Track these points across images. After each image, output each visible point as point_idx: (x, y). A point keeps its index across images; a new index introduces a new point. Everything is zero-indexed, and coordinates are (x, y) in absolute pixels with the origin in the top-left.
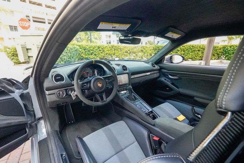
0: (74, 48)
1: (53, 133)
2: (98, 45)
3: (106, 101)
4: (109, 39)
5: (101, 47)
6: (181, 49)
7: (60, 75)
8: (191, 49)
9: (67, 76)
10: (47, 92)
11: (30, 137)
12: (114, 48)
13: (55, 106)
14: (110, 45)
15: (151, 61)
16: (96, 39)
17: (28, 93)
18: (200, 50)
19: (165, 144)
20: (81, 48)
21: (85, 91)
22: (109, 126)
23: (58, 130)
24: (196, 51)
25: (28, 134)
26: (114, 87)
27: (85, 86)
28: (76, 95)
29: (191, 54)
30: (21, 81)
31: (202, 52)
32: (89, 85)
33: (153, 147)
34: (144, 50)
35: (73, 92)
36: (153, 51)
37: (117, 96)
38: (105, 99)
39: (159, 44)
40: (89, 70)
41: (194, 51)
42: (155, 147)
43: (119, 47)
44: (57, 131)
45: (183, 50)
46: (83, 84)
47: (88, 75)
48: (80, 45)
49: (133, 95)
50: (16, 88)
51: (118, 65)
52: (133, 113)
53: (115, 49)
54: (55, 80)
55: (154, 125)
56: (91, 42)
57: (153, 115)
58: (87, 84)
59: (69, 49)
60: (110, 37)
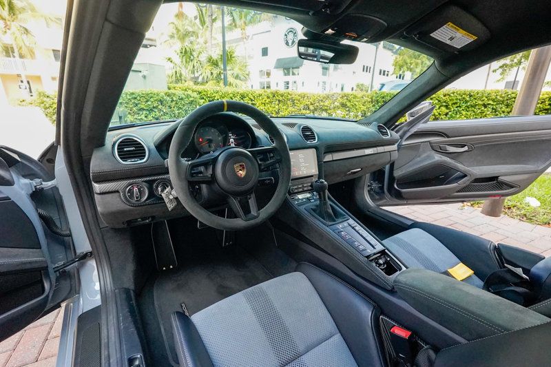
0: (188, 96)
1: (118, 295)
2: (241, 91)
3: (255, 217)
4: (268, 80)
5: (248, 95)
6: (439, 101)
7: (136, 141)
8: (467, 102)
9: (153, 147)
10: (97, 187)
11: (63, 301)
12: (277, 98)
13: (123, 226)
14: (269, 91)
15: (376, 120)
16: (237, 77)
17: (55, 189)
18: (489, 104)
19: (431, 353)
20: (203, 98)
21: (200, 189)
22: (264, 285)
23: (132, 287)
24: (477, 107)
25: (48, 296)
26: (280, 180)
27: (201, 173)
28: (176, 198)
29: (464, 113)
30: (36, 156)
31: (493, 109)
32: (210, 171)
33: (390, 355)
34: (348, 104)
35: (168, 189)
36: (371, 105)
37: (286, 206)
38: (254, 212)
39: (385, 90)
40: (213, 134)
41: (472, 106)
42: (394, 354)
43: (290, 97)
44: (127, 291)
45: (444, 104)
46: (193, 166)
47: (210, 146)
48: (200, 90)
49: (331, 205)
50: (23, 174)
51: (292, 125)
52: (329, 254)
53: (279, 101)
54: (119, 155)
55: (392, 291)
56: (225, 84)
57: (386, 262)
58: (206, 169)
59: (175, 99)
60: (268, 74)
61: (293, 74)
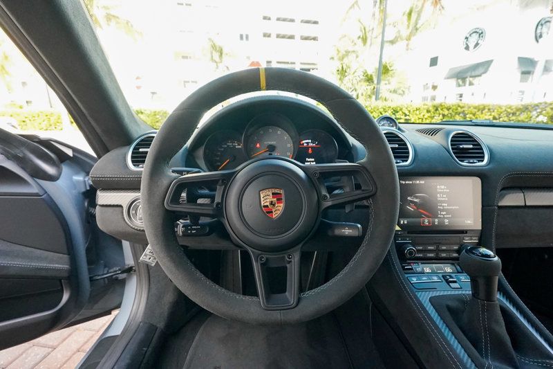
2: (393, 105)
4: (433, 93)
5: (401, 109)
12: (441, 112)
38: (290, 293)
43: (460, 110)
56: (377, 99)
60: (435, 88)
61: (471, 84)
